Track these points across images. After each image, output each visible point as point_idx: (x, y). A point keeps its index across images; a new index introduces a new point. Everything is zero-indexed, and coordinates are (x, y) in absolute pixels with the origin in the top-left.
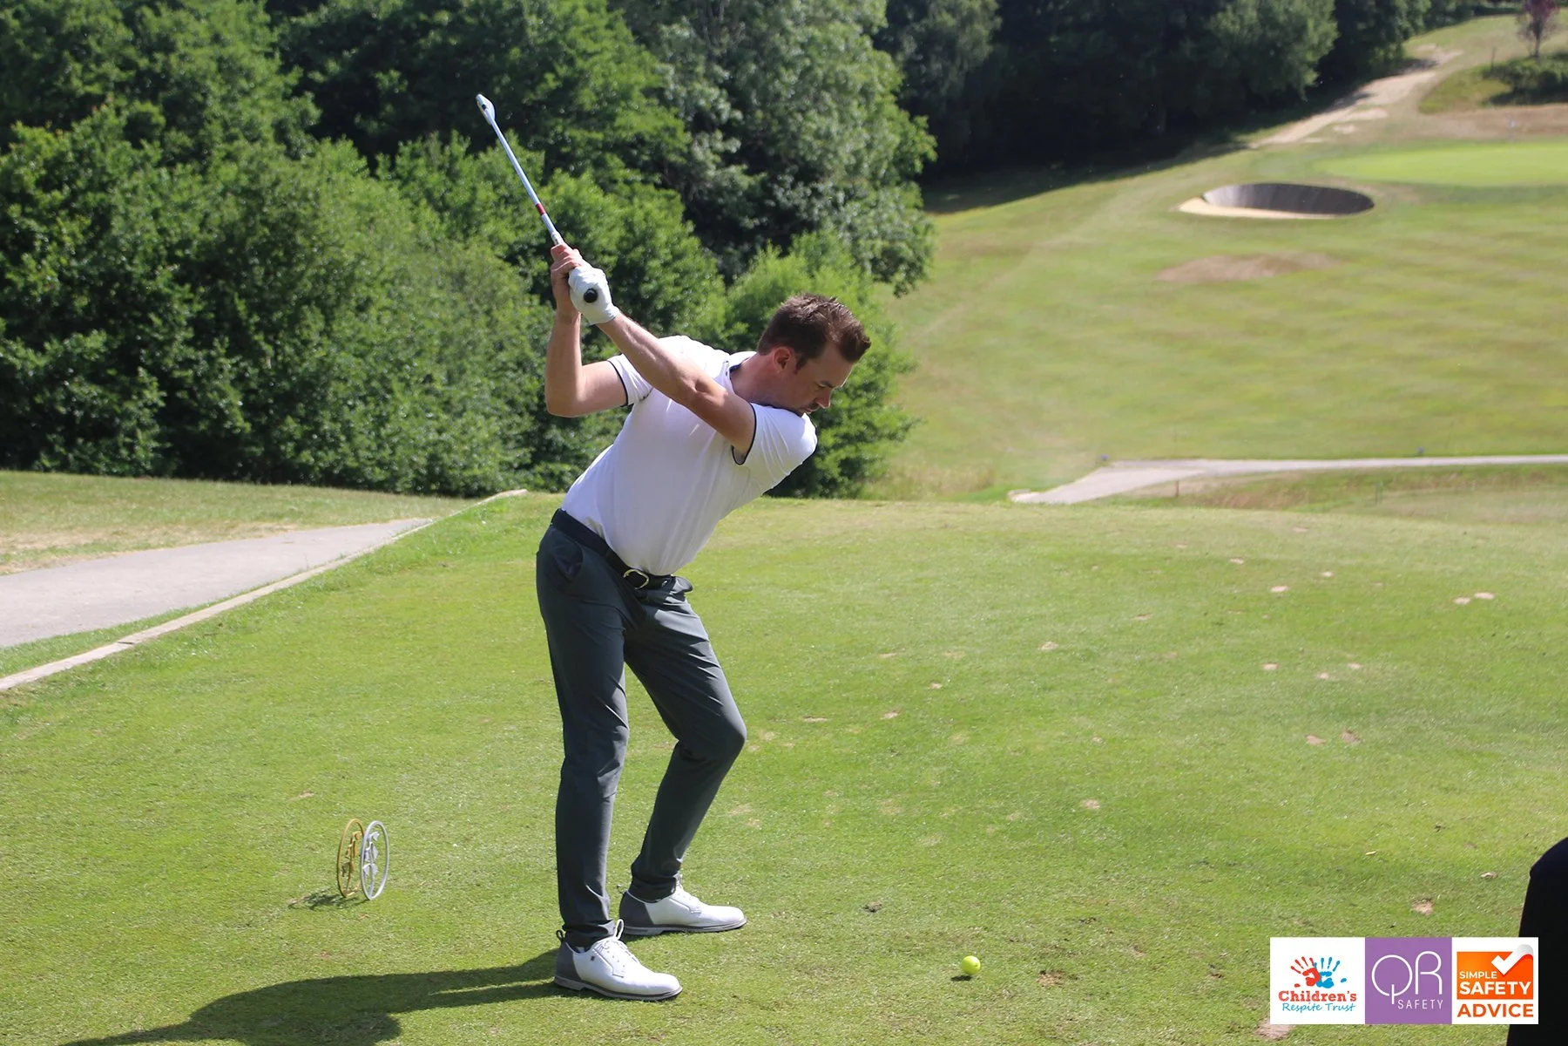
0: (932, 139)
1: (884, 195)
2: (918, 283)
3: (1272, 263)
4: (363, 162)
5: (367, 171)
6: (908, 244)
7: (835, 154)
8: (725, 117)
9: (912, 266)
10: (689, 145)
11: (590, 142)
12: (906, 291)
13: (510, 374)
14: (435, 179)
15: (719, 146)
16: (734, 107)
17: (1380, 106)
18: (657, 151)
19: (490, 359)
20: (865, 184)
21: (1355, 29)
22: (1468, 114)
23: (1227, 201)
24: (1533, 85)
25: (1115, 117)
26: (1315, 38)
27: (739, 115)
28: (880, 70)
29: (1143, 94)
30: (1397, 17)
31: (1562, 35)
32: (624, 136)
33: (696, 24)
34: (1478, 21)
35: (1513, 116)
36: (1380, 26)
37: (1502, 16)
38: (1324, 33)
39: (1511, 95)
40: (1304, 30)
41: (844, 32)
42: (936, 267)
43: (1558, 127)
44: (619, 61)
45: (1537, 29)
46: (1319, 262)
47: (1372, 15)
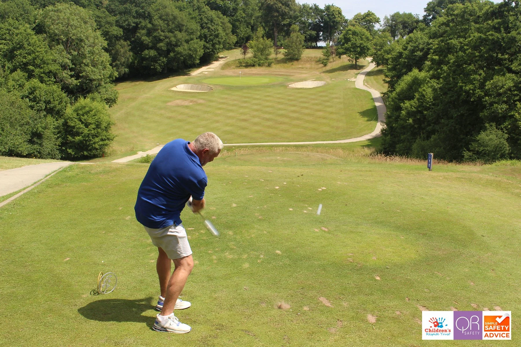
0: (117, 73)
1: (107, 86)
2: (114, 105)
6: (112, 96)
8: (70, 67)
9: (113, 101)
10: (62, 73)
12: (112, 107)
15: (70, 73)
16: (73, 64)
17: (213, 68)
21: (207, 52)
22: (231, 70)
23: (181, 88)
24: (244, 65)
25: (156, 69)
26: (199, 53)
27: (74, 66)
28: (106, 57)
29: (162, 64)
30: (216, 49)
31: (250, 54)
32: (47, 71)
33: (63, 45)
34: (232, 50)
35: (240, 71)
36: (213, 51)
37: (237, 50)
38: (201, 52)
39: (239, 66)
40: (197, 51)
41: (98, 49)
42: (119, 101)
43: (249, 74)
44: (46, 53)
45: (245, 53)
46: (201, 101)
47: (211, 49)
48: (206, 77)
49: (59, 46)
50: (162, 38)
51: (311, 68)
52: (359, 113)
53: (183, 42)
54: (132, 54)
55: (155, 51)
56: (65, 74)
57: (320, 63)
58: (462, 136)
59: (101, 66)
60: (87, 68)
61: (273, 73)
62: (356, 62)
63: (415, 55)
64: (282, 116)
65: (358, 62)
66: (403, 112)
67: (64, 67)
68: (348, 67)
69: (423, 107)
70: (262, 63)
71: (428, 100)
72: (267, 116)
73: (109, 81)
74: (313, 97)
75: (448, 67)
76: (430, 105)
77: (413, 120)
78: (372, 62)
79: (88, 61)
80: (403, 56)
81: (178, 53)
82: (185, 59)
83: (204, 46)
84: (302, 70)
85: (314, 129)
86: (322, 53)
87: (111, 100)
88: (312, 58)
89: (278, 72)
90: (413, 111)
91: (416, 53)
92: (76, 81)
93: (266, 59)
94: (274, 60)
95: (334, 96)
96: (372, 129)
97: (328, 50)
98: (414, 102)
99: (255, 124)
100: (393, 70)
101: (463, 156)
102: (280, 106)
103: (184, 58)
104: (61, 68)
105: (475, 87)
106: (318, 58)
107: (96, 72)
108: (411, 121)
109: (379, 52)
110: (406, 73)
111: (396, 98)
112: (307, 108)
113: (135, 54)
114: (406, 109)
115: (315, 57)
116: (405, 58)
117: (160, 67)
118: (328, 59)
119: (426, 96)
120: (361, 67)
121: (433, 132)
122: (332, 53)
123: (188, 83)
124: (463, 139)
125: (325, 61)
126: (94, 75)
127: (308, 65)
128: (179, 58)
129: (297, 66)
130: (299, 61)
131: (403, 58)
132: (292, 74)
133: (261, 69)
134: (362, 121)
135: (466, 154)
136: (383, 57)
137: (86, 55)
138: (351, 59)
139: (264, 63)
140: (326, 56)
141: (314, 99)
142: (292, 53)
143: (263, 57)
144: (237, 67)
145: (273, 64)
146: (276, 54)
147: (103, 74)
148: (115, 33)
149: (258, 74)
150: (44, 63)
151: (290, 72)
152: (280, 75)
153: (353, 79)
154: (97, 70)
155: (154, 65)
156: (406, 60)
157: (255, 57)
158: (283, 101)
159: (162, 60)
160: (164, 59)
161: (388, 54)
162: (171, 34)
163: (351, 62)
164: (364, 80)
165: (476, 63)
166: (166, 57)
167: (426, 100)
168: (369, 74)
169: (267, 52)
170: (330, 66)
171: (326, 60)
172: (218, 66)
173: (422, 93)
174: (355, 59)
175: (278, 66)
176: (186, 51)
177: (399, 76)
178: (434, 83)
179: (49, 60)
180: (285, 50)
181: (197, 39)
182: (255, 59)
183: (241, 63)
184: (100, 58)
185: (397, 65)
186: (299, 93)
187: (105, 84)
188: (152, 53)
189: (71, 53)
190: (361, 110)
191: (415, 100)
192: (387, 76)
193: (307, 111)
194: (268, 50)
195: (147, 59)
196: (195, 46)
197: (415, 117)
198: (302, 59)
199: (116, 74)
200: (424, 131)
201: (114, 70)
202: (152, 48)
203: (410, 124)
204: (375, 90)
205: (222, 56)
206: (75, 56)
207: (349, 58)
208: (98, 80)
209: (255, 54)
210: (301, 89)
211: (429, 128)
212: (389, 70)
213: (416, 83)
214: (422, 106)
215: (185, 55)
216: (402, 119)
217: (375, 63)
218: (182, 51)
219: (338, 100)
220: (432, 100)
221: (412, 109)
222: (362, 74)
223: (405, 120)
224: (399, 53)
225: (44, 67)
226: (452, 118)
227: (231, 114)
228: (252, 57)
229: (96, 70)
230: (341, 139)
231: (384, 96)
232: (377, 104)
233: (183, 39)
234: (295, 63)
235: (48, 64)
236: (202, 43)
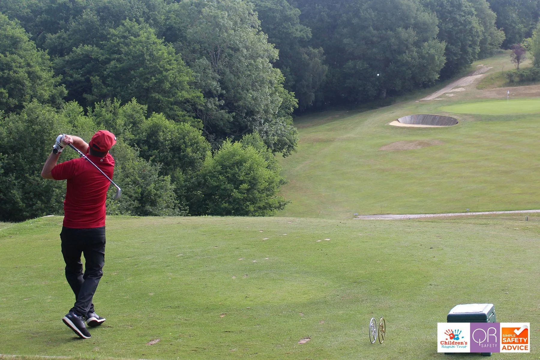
0: (297, 100)
1: (278, 120)
2: (292, 152)
3: (421, 143)
4: (82, 109)
5: (83, 113)
6: (286, 138)
7: (260, 105)
8: (219, 92)
9: (289, 146)
10: (206, 103)
11: (168, 102)
12: (287, 156)
13: (130, 186)
14: (109, 116)
15: (217, 103)
16: (223, 89)
18: (194, 105)
19: (122, 181)
20: (271, 116)
21: (453, 59)
22: (494, 89)
23: (406, 121)
24: (517, 80)
26: (438, 63)
27: (224, 92)
28: (278, 75)
29: (377, 83)
30: (468, 55)
31: (527, 61)
32: (181, 99)
34: (497, 57)
35: (510, 90)
36: (462, 58)
37: (505, 55)
38: (441, 60)
39: (509, 83)
40: (434, 60)
41: (262, 62)
42: (298, 146)
43: (525, 94)
44: (179, 73)
45: (518, 59)
48: (450, 102)
49: (201, 60)
50: (375, 39)
53: (410, 46)
55: (365, 63)
56: (210, 104)
60: (244, 94)
67: (208, 94)
81: (402, 64)
82: (414, 73)
83: (447, 49)
87: (285, 144)
92: (228, 115)
103: (412, 71)
104: (202, 95)
117: (373, 87)
128: (404, 72)
144: (505, 83)
148: (298, 34)
149: (539, 94)
157: (536, 65)
162: (390, 33)
172: (472, 82)
176: (415, 60)
181: (434, 39)
182: (536, 68)
183: (512, 77)
188: (361, 65)
195: (352, 75)
196: (432, 51)
199: (295, 103)
201: (291, 96)
202: (359, 58)
205: (482, 65)
209: (536, 59)
215: (414, 66)
218: (409, 59)
225: (176, 93)
228: (531, 66)
233: (411, 40)
236: (443, 45)
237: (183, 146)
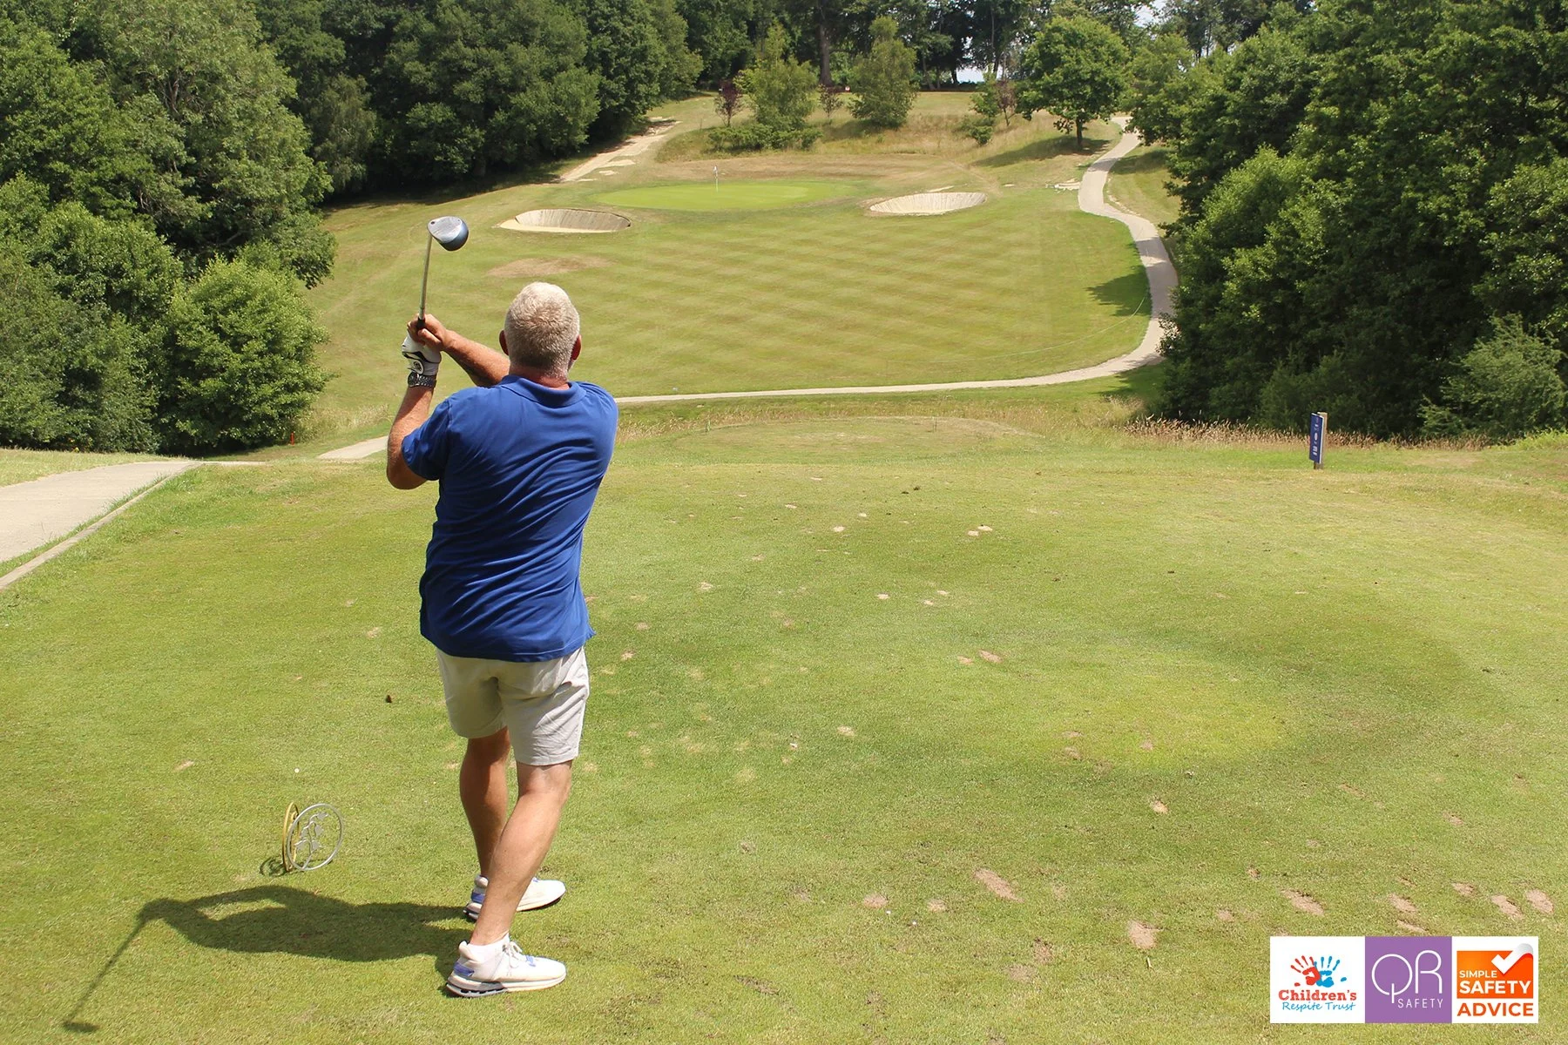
0: (330, 179)
1: (299, 219)
2: (323, 279)
6: (316, 252)
7: (263, 187)
8: (183, 161)
9: (321, 268)
10: (157, 181)
12: (315, 285)
15: (181, 182)
16: (189, 154)
17: (629, 158)
21: (611, 106)
22: (686, 163)
23: (531, 221)
24: (727, 144)
25: (452, 164)
26: (585, 111)
27: (193, 159)
28: (293, 128)
29: (471, 148)
30: (639, 98)
31: (745, 111)
32: (110, 175)
33: (159, 95)
34: (689, 101)
35: (714, 165)
36: (628, 104)
37: (705, 98)
38: (591, 108)
39: (713, 151)
40: (577, 105)
41: (267, 103)
42: (337, 266)
43: (745, 172)
44: (106, 121)
45: (729, 108)
46: (595, 262)
47: (623, 96)
48: (609, 187)
49: (144, 96)
50: (467, 64)
51: (937, 152)
52: (1090, 289)
53: (534, 78)
54: (375, 117)
55: (448, 108)
56: (167, 185)
57: (968, 136)
58: (1416, 358)
59: (279, 156)
60: (233, 165)
61: (818, 170)
62: (1080, 129)
63: (1266, 106)
64: (848, 303)
65: (1086, 129)
66: (1232, 286)
67: (163, 163)
68: (1055, 146)
69: (1294, 267)
70: (785, 139)
71: (1309, 244)
72: (802, 305)
73: (305, 205)
74: (946, 242)
75: (1371, 140)
76: (1315, 261)
77: (1262, 310)
78: (1130, 129)
79: (239, 143)
80: (1226, 108)
81: (520, 113)
82: (541, 130)
83: (601, 87)
84: (911, 159)
85: (951, 345)
86: (973, 105)
87: (313, 263)
88: (941, 119)
89: (834, 165)
90: (1263, 283)
91: (1267, 100)
92: (201, 205)
93: (798, 125)
94: (820, 129)
95: (1013, 237)
96: (1131, 339)
97: (990, 94)
98: (1266, 254)
99: (768, 331)
100: (1198, 154)
101: (1420, 422)
102: (845, 274)
103: (537, 126)
104: (152, 166)
105: (1457, 202)
106: (960, 120)
107: (264, 177)
108: (1255, 312)
109: (1152, 98)
110: (1237, 163)
111: (1206, 242)
112: (926, 277)
113: (386, 116)
114: (1239, 274)
115: (949, 117)
116: (1235, 115)
117: (464, 157)
118: (991, 123)
119: (1303, 235)
120: (1097, 146)
121: (1326, 346)
122: (1004, 103)
123: (553, 206)
124: (1420, 365)
125: (981, 129)
126: (258, 185)
127: (928, 143)
128: (523, 127)
129: (895, 147)
130: (901, 129)
131: (1227, 115)
132: (878, 172)
133: (781, 157)
134: (1103, 315)
135: (1431, 414)
136: (1164, 113)
137: (229, 122)
138: (1063, 119)
139: (789, 138)
140: (985, 111)
141: (948, 250)
142: (878, 105)
143: (786, 120)
144: (706, 152)
145: (818, 140)
146: (829, 109)
147: (288, 184)
148: (320, 52)
149: (772, 175)
150: (101, 151)
151: (873, 166)
152: (842, 175)
153: (1071, 185)
154: (267, 170)
155: (445, 151)
156: (1237, 122)
157: (761, 119)
158: (850, 255)
159: (470, 136)
160: (477, 130)
161: (1180, 103)
162: (495, 53)
163: (1066, 130)
164: (1106, 186)
165: (1459, 125)
166: (482, 124)
167: (1301, 246)
168: (1121, 167)
169: (800, 104)
170: (996, 145)
171: (987, 124)
172: (645, 149)
173: (1288, 222)
174: (1077, 121)
175: (835, 147)
176: (543, 105)
177: (1216, 174)
178: (1327, 191)
179: (115, 141)
180: (854, 97)
181: (578, 65)
182: (761, 125)
183: (717, 139)
184: (275, 133)
185: (1209, 139)
186: (904, 230)
187: (292, 213)
188: (439, 113)
189: (183, 117)
190: (1100, 282)
191: (1268, 245)
192: (1177, 173)
193: (926, 288)
194: (803, 98)
195: (422, 132)
196: (574, 88)
197: (1269, 298)
198: (910, 123)
199: (327, 182)
200: (1299, 343)
201: (319, 170)
202: (436, 98)
203: (1253, 323)
204: (1141, 216)
205: (660, 118)
206: (197, 127)
207: (1057, 118)
208: (271, 200)
209: (762, 109)
210: (908, 217)
211: (1314, 334)
212: (1185, 153)
213: (1271, 193)
214: (1289, 268)
215: (541, 117)
216: (1226, 308)
217: (1138, 134)
218: (532, 104)
219: (1024, 252)
220: (1322, 246)
221: (1259, 273)
222: (1099, 166)
223: (1238, 311)
224: (1214, 98)
225: (100, 163)
226: (1384, 300)
227: (689, 301)
228: (753, 122)
229: (263, 170)
230: (1038, 373)
231: (1168, 234)
232: (1149, 261)
233: (535, 68)
234: (888, 135)
235: (112, 154)
236: (595, 78)
237: (127, 265)
